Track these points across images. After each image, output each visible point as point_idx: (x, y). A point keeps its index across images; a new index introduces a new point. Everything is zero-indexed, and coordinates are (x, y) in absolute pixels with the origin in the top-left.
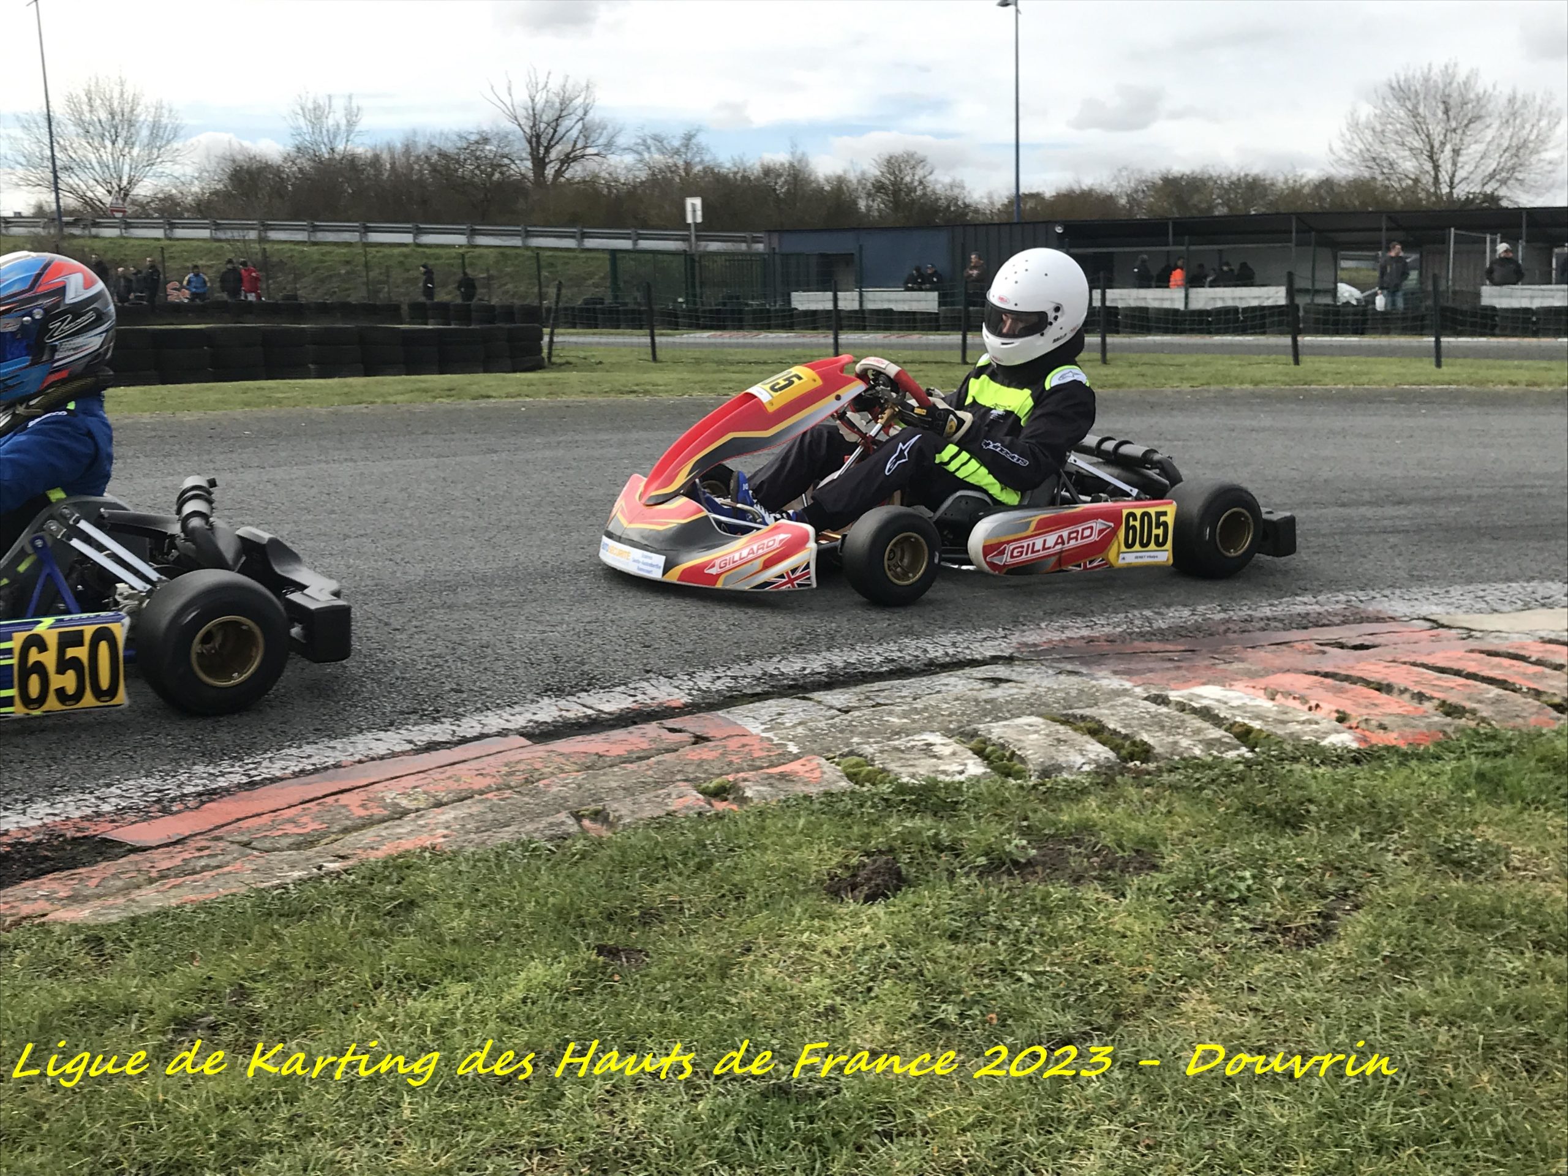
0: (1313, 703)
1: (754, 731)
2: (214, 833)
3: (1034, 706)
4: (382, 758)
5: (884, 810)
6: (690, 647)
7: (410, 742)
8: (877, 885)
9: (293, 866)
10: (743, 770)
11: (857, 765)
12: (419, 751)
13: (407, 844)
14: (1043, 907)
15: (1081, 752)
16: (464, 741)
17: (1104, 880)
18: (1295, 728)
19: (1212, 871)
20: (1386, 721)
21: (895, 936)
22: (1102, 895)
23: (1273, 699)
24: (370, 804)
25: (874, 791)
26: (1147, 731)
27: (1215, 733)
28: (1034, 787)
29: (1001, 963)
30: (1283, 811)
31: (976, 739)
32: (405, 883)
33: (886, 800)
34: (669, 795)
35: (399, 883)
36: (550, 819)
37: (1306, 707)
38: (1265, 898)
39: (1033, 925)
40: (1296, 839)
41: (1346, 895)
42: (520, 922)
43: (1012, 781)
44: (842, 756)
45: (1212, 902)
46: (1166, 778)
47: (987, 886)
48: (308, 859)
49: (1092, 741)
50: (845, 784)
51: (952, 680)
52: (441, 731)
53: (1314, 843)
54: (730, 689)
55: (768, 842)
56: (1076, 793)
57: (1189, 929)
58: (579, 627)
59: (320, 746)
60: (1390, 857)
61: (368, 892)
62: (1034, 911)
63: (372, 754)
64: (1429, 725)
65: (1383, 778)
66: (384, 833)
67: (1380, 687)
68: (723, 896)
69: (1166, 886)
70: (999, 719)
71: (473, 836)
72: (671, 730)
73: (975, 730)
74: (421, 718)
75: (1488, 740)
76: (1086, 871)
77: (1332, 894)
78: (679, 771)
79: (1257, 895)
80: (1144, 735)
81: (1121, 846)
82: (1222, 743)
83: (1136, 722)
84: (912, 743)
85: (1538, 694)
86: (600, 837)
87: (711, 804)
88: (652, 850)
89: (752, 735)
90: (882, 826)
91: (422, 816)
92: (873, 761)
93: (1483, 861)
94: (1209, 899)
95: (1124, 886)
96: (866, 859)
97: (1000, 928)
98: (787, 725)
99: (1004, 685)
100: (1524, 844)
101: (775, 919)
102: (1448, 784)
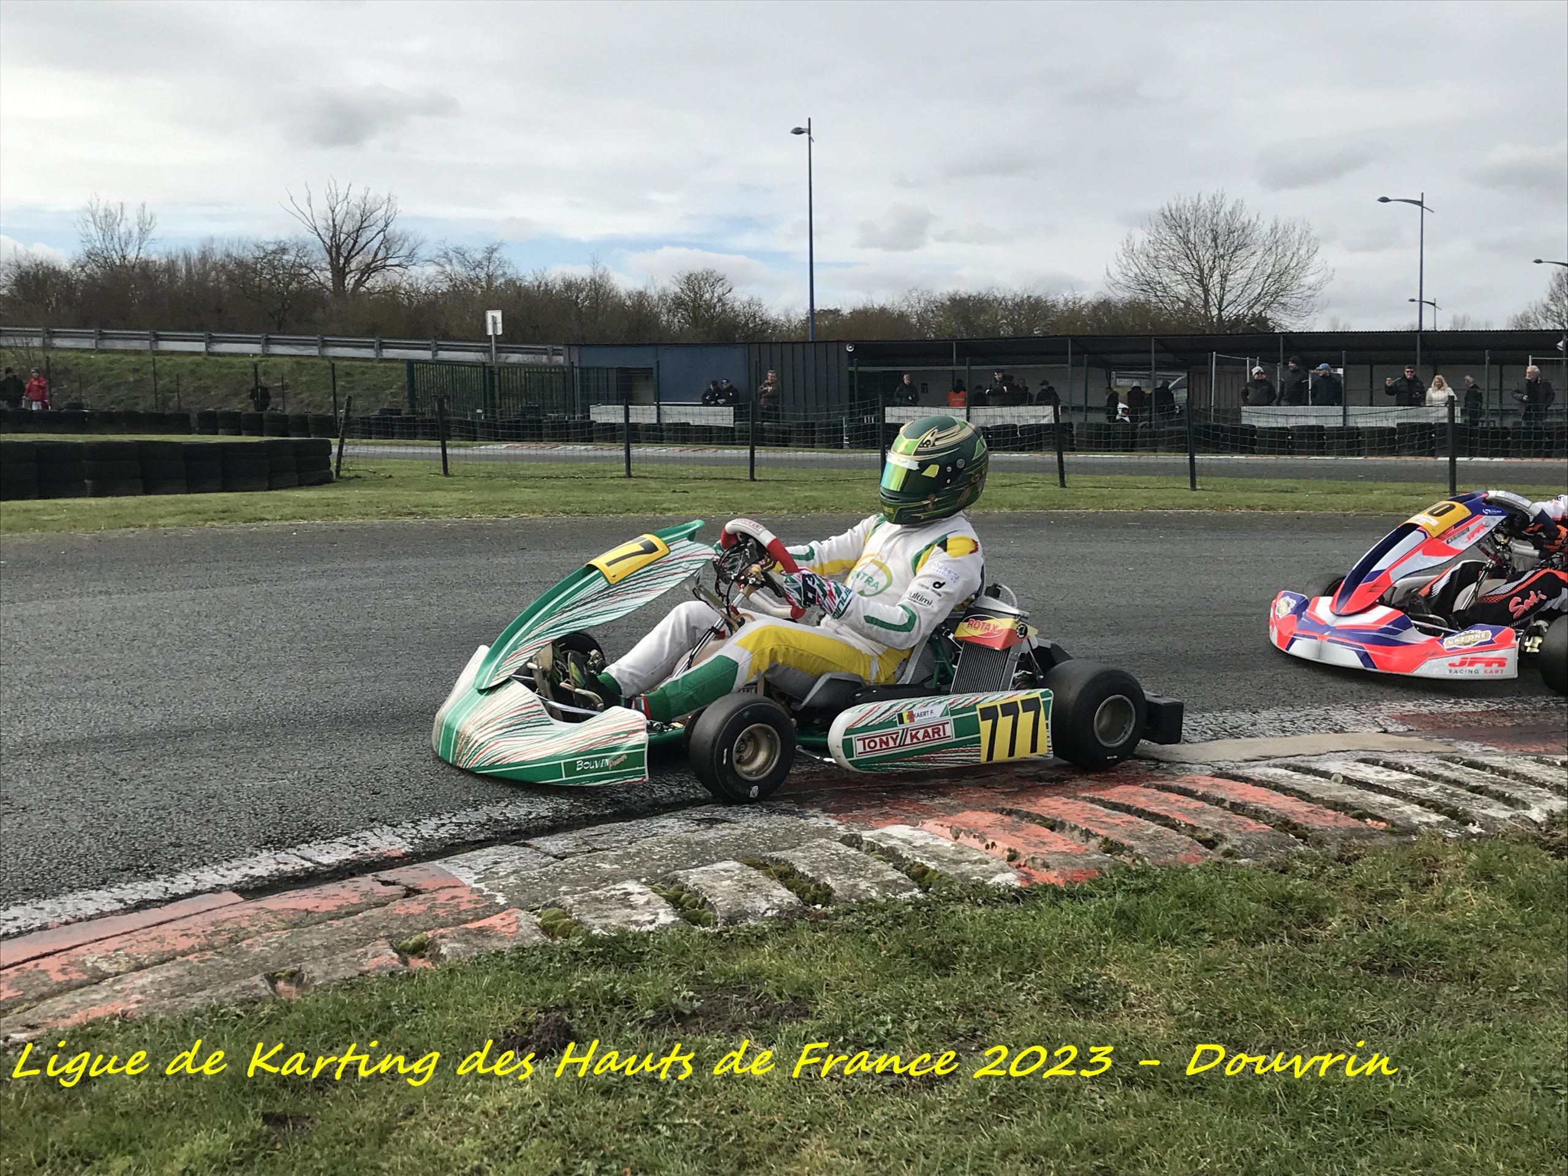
0: (990, 842)
1: (467, 882)
3: (743, 847)
4: (89, 919)
5: (570, 964)
6: (420, 793)
7: (121, 901)
8: (545, 1043)
10: (444, 925)
11: (556, 917)
12: (128, 910)
13: (99, 1012)
15: (767, 897)
16: (176, 898)
17: (759, 1029)
18: (966, 867)
19: (857, 1017)
20: (1049, 860)
24: (70, 969)
25: (566, 944)
26: (832, 873)
27: (893, 875)
28: (720, 933)
29: (645, 1117)
30: (939, 953)
31: (675, 886)
33: (576, 953)
34: (366, 954)
36: (244, 983)
37: (983, 846)
38: (900, 1041)
40: (941, 981)
41: (974, 1037)
43: (698, 929)
44: (545, 907)
45: (850, 1047)
46: (840, 921)
47: (649, 1038)
49: (779, 886)
50: (538, 938)
51: (669, 822)
52: (152, 889)
53: (956, 984)
54: (453, 836)
55: (451, 1002)
56: (755, 940)
59: (28, 907)
60: (1022, 998)
63: (80, 914)
64: (1088, 862)
65: (1034, 919)
66: (78, 1000)
69: (813, 1033)
70: (704, 863)
71: (166, 1002)
72: (385, 883)
73: (676, 877)
74: (135, 875)
75: (1137, 877)
76: (744, 1020)
77: (962, 1036)
78: (383, 927)
79: (893, 1039)
80: (829, 878)
81: (780, 995)
82: (898, 885)
83: (824, 865)
84: (613, 892)
85: (1194, 828)
86: (290, 1001)
87: (406, 963)
88: (337, 1013)
89: (464, 886)
90: (565, 980)
91: (119, 980)
92: (571, 912)
93: (1105, 999)
94: (850, 1044)
95: (774, 1035)
96: (542, 1016)
97: (653, 1082)
98: (501, 874)
99: (718, 826)
100: (1143, 982)
101: (441, 1080)
102: (1090, 923)
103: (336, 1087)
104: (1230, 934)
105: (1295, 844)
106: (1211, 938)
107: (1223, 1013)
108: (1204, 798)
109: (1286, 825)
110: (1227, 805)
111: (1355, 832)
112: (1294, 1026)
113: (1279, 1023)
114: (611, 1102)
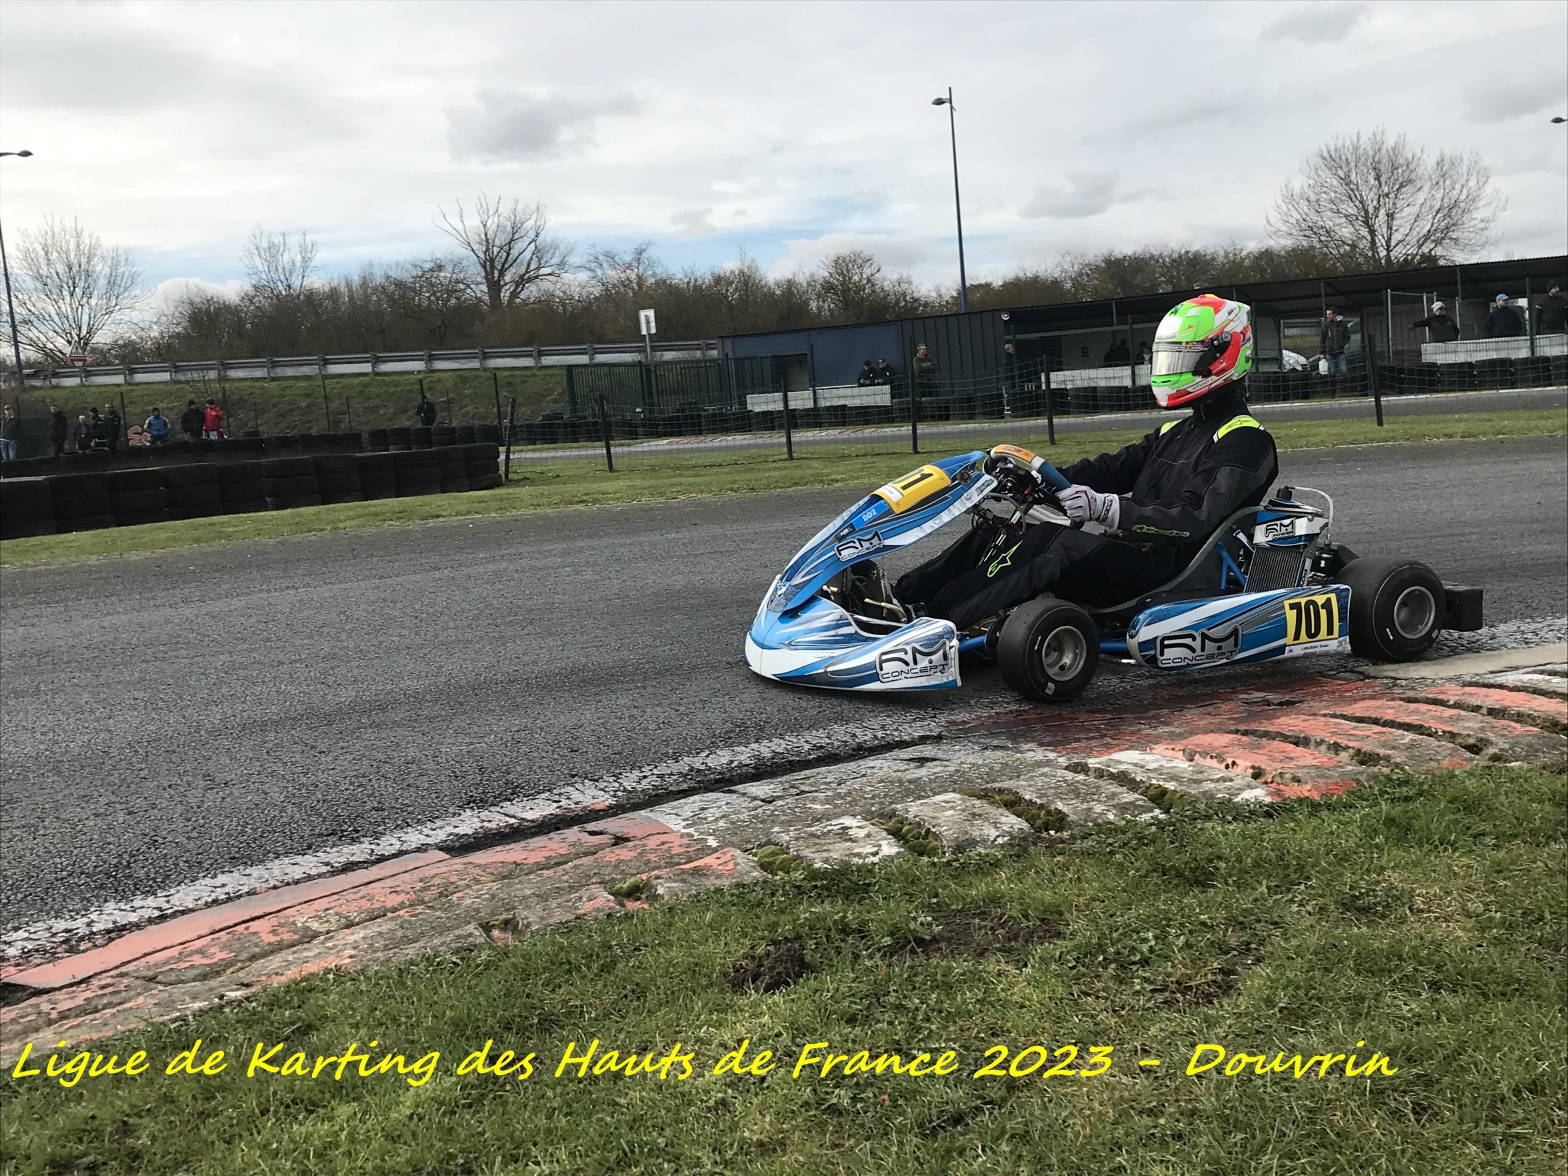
0: (1229, 761)
1: (675, 828)
2: (120, 970)
3: (958, 783)
4: (297, 882)
5: (794, 897)
6: (617, 749)
7: (327, 864)
8: (779, 974)
9: (194, 998)
10: (659, 868)
11: (773, 854)
12: (335, 872)
13: (312, 968)
14: (944, 983)
15: (995, 825)
16: (382, 859)
17: (1006, 951)
18: (1209, 786)
19: (1115, 935)
20: (1299, 774)
21: (792, 1024)
22: (1003, 966)
23: (1191, 760)
24: (281, 930)
25: (787, 879)
26: (1061, 799)
27: (1129, 797)
28: (949, 863)
29: (898, 1042)
30: (1192, 870)
31: (893, 820)
32: (306, 1007)
33: (799, 887)
34: (580, 898)
35: (299, 1007)
36: (457, 932)
37: (1223, 766)
38: (1167, 958)
39: (932, 1003)
40: (1202, 897)
41: (1249, 950)
42: (416, 1038)
43: (926, 859)
44: (760, 846)
45: (1113, 966)
46: (1078, 845)
48: (211, 989)
49: (1007, 813)
50: (757, 874)
51: (878, 763)
52: (358, 851)
53: (1219, 899)
54: (656, 787)
55: (674, 938)
56: (988, 867)
57: (1089, 995)
58: (508, 737)
59: (236, 874)
60: (1295, 908)
61: (269, 1019)
62: (933, 989)
63: (287, 878)
64: (1343, 774)
65: (1293, 830)
66: (290, 958)
67: (1297, 741)
68: (626, 996)
69: (1068, 952)
70: (919, 798)
71: (379, 954)
72: (592, 833)
73: (894, 811)
74: (340, 839)
75: (1399, 785)
76: (990, 943)
77: (1234, 949)
78: (595, 874)
79: (1158, 956)
80: (1059, 803)
81: (1026, 917)
82: (1136, 807)
83: (1052, 791)
84: (830, 828)
85: (1452, 736)
86: (507, 946)
87: (623, 905)
88: (557, 955)
89: (673, 832)
90: (791, 913)
91: (332, 937)
92: (788, 848)
93: (1388, 905)
94: (1110, 963)
95: (1026, 956)
96: (771, 948)
97: (899, 1007)
98: (710, 819)
99: (929, 764)
100: (1427, 887)
101: (673, 1015)
102: (1357, 831)
103: (562, 1028)
104: (1515, 836)
106: (1494, 841)
107: (1526, 913)
108: (1457, 706)
109: (1554, 726)
110: (1484, 710)
114: (858, 1029)
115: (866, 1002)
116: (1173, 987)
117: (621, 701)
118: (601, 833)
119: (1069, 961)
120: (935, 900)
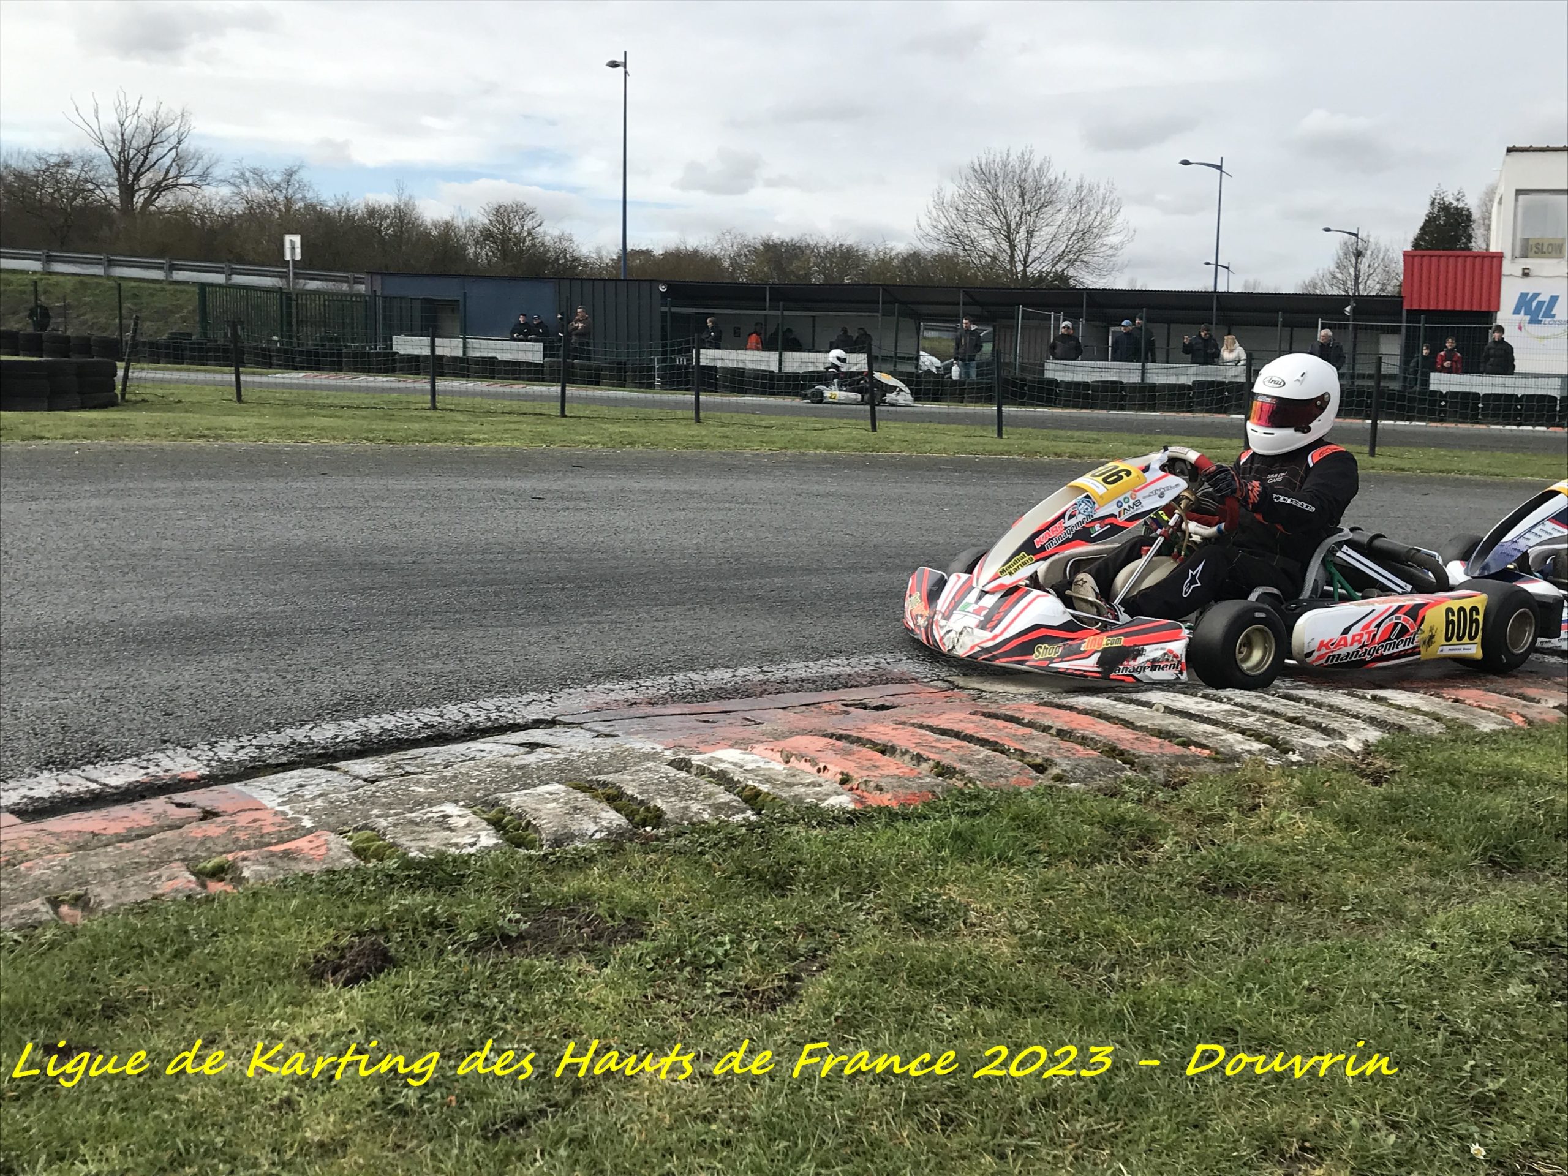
0: (821, 766)
1: (270, 805)
3: (565, 772)
5: (385, 887)
6: (216, 715)
8: (360, 968)
10: (246, 848)
11: (368, 840)
14: (525, 982)
15: (595, 820)
17: (589, 950)
18: (799, 790)
19: (694, 938)
20: (883, 783)
21: (367, 1020)
22: (584, 966)
25: (380, 867)
26: (661, 796)
27: (725, 797)
28: (545, 857)
30: (775, 874)
31: (496, 809)
33: (391, 876)
34: (160, 877)
36: (22, 907)
37: (815, 770)
38: (739, 962)
39: (510, 1002)
40: (779, 902)
41: (815, 957)
43: (523, 851)
44: (356, 830)
45: (688, 969)
46: (671, 843)
47: (473, 962)
49: (608, 808)
50: (350, 861)
51: (488, 746)
53: (795, 905)
54: (253, 759)
55: (255, 925)
56: (583, 862)
57: (662, 998)
58: (96, 694)
60: (862, 917)
62: (512, 988)
64: (922, 786)
65: (871, 840)
67: (886, 750)
68: (198, 985)
69: (648, 954)
70: (525, 786)
72: (180, 805)
73: (497, 800)
75: (970, 800)
76: (574, 942)
77: (802, 956)
78: (178, 850)
79: (732, 960)
80: (659, 801)
81: (612, 916)
82: (731, 808)
83: (654, 787)
84: (430, 815)
85: (1023, 754)
86: (74, 925)
87: (204, 886)
88: (128, 938)
89: (266, 809)
90: (380, 903)
92: (384, 834)
93: (945, 918)
94: (686, 965)
95: (608, 957)
96: (356, 940)
97: (478, 1006)
98: (307, 797)
99: (540, 751)
100: (983, 901)
101: (246, 1008)
102: (927, 843)
103: (127, 1015)
104: (1065, 855)
105: (1123, 770)
106: (1046, 859)
107: (1064, 932)
108: (1031, 725)
109: (1113, 751)
110: (1053, 731)
111: (1181, 759)
112: (1137, 945)
113: (1122, 942)
114: (433, 1028)
115: (445, 999)
116: (741, 991)
117: (224, 664)
118: (189, 806)
119: (648, 963)
120: (526, 895)
